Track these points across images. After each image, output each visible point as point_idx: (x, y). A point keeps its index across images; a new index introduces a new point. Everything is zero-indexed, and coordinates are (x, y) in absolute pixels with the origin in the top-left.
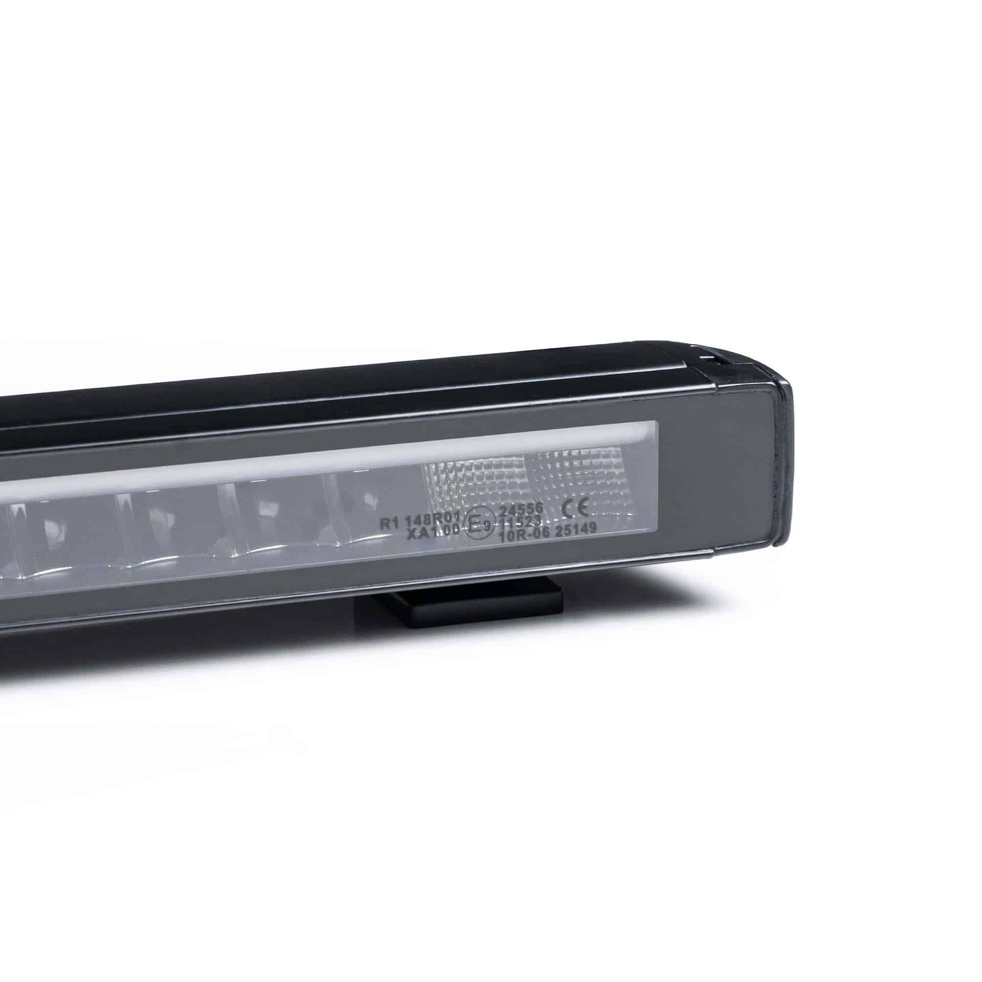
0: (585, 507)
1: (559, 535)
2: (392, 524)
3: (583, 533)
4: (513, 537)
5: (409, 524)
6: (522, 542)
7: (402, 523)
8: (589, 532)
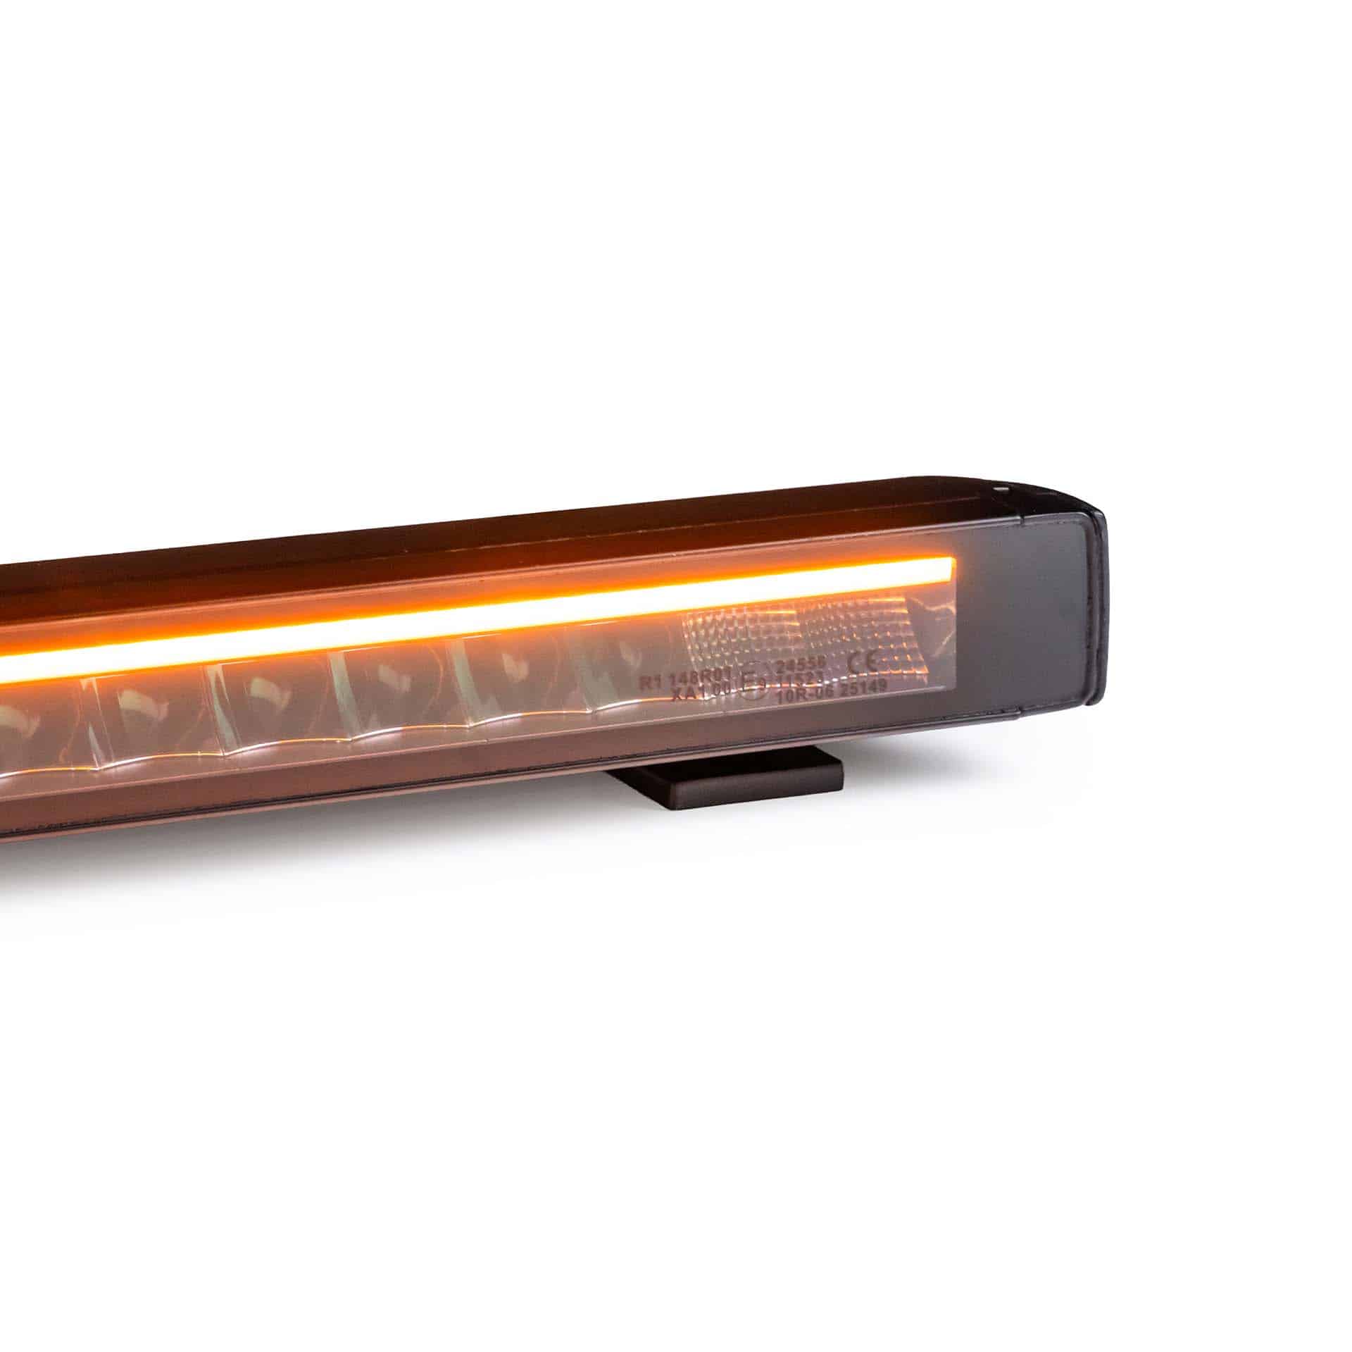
0: (873, 661)
1: (843, 694)
2: (654, 683)
3: (872, 692)
4: (792, 697)
5: (673, 683)
6: (801, 703)
7: (666, 682)
8: (878, 690)
